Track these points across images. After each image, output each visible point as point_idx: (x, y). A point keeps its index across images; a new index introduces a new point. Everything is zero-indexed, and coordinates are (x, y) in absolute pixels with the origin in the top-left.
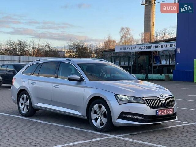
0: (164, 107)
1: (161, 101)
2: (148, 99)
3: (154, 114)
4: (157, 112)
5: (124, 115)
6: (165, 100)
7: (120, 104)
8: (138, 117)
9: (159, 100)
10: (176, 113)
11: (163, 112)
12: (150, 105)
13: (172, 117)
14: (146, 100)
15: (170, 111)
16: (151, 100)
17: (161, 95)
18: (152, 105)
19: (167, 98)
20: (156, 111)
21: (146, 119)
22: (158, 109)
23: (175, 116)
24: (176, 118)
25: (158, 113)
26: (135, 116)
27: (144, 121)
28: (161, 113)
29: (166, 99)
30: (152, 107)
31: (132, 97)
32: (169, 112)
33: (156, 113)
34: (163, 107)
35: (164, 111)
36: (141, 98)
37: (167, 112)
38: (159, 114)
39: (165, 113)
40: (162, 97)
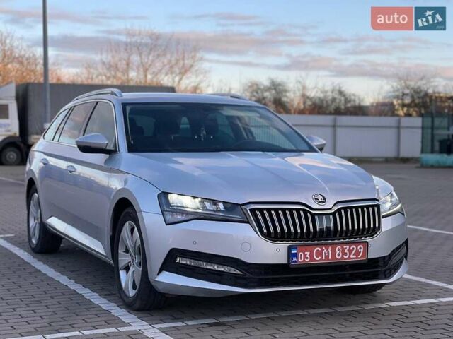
1: (313, 216)
2: (261, 210)
3: (284, 261)
6: (333, 214)
7: (167, 224)
9: (305, 212)
11: (319, 253)
12: (265, 230)
14: (253, 211)
15: (350, 251)
16: (273, 212)
17: (319, 198)
19: (345, 208)
20: (290, 248)
21: (248, 275)
22: (298, 243)
25: (296, 255)
26: (218, 264)
27: (245, 282)
28: (311, 255)
29: (339, 210)
30: (273, 236)
32: (345, 254)
33: (290, 255)
34: (320, 236)
35: (325, 251)
36: (240, 205)
37: (339, 255)
38: (301, 258)
39: (327, 256)
40: (320, 202)
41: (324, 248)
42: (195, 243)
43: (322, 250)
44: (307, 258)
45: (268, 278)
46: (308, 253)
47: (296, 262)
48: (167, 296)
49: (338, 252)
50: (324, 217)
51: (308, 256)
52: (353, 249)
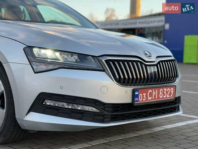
0: (152, 83)
1: (146, 66)
2: (113, 61)
3: (128, 100)
4: (137, 93)
5: (49, 103)
6: (156, 65)
7: (35, 73)
8: (87, 108)
9: (141, 63)
10: (179, 98)
11: (151, 95)
12: (117, 77)
13: (172, 108)
14: (107, 61)
15: (167, 92)
16: (121, 63)
17: (148, 53)
18: (122, 77)
19: (162, 61)
20: (134, 91)
21: (105, 113)
22: (139, 87)
23: (177, 105)
24: (179, 110)
25: (137, 96)
27: (101, 118)
28: (146, 96)
29: (159, 63)
30: (122, 81)
31: (72, 53)
32: (164, 94)
33: (134, 96)
34: (151, 81)
35: (154, 93)
36: (96, 57)
37: (161, 95)
38: (141, 99)
39: (155, 96)
40: (149, 56)
41: (154, 90)
42: (62, 88)
43: (153, 92)
44: (144, 98)
45: (118, 115)
46: (145, 94)
47: (137, 101)
48: (29, 132)
49: (161, 93)
50: (152, 67)
51: (144, 97)
52: (169, 90)
